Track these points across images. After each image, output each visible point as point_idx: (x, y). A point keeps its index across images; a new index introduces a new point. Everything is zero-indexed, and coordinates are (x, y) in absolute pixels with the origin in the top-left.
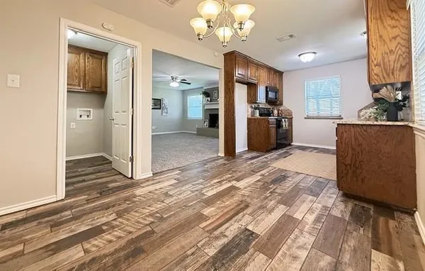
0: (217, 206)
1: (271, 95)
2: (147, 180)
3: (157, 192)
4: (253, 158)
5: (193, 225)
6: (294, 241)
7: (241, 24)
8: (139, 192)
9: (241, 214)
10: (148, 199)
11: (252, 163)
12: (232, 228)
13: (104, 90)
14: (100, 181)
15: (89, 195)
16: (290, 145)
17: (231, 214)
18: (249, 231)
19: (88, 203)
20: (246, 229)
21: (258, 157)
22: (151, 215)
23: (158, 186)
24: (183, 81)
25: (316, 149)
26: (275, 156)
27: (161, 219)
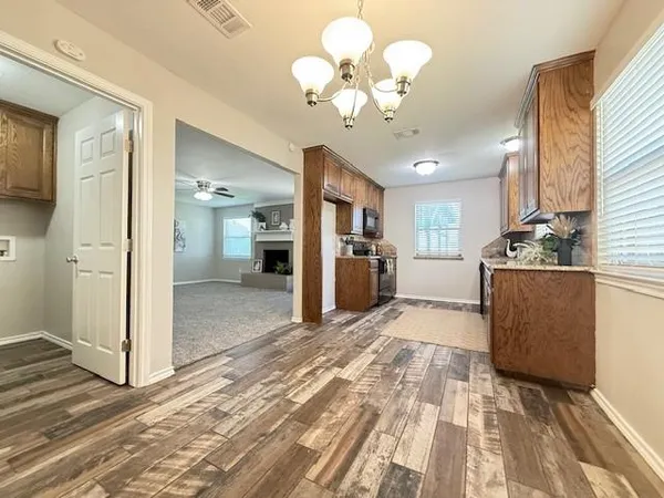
0: (324, 424)
1: (370, 222)
2: (163, 386)
3: (194, 411)
4: (349, 323)
5: (294, 475)
6: (477, 473)
8: (151, 415)
9: (372, 435)
10: (178, 432)
11: (352, 332)
12: (368, 469)
13: (47, 196)
14: (41, 401)
15: (16, 444)
16: (392, 298)
17: (355, 436)
18: (400, 467)
19: (14, 470)
20: (394, 466)
21: (356, 320)
22: (194, 472)
23: (191, 398)
24: (221, 192)
25: (429, 302)
26: (380, 317)
27: (221, 477)
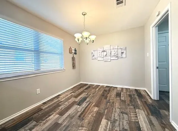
0: (94, 112)
7: (78, 39)
12: (85, 105)
18: (79, 105)
